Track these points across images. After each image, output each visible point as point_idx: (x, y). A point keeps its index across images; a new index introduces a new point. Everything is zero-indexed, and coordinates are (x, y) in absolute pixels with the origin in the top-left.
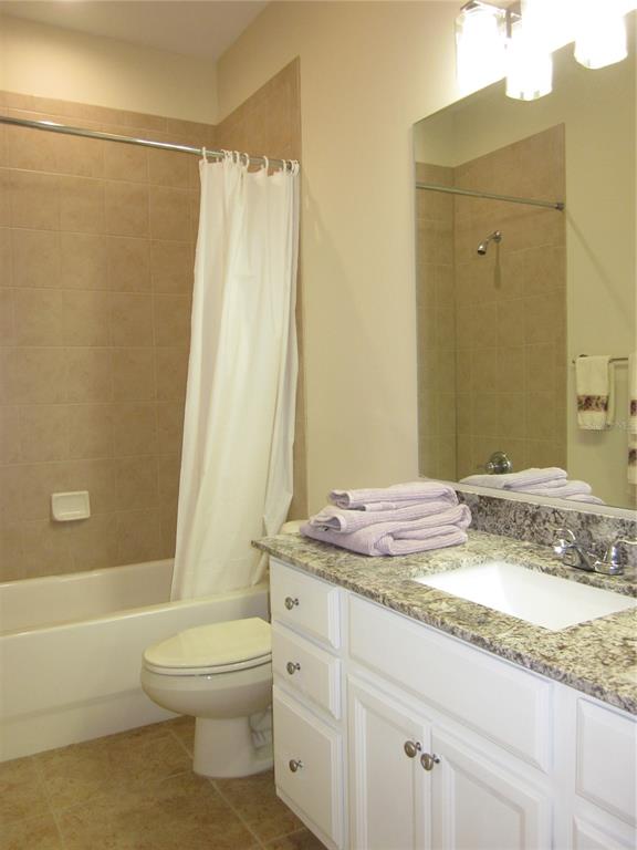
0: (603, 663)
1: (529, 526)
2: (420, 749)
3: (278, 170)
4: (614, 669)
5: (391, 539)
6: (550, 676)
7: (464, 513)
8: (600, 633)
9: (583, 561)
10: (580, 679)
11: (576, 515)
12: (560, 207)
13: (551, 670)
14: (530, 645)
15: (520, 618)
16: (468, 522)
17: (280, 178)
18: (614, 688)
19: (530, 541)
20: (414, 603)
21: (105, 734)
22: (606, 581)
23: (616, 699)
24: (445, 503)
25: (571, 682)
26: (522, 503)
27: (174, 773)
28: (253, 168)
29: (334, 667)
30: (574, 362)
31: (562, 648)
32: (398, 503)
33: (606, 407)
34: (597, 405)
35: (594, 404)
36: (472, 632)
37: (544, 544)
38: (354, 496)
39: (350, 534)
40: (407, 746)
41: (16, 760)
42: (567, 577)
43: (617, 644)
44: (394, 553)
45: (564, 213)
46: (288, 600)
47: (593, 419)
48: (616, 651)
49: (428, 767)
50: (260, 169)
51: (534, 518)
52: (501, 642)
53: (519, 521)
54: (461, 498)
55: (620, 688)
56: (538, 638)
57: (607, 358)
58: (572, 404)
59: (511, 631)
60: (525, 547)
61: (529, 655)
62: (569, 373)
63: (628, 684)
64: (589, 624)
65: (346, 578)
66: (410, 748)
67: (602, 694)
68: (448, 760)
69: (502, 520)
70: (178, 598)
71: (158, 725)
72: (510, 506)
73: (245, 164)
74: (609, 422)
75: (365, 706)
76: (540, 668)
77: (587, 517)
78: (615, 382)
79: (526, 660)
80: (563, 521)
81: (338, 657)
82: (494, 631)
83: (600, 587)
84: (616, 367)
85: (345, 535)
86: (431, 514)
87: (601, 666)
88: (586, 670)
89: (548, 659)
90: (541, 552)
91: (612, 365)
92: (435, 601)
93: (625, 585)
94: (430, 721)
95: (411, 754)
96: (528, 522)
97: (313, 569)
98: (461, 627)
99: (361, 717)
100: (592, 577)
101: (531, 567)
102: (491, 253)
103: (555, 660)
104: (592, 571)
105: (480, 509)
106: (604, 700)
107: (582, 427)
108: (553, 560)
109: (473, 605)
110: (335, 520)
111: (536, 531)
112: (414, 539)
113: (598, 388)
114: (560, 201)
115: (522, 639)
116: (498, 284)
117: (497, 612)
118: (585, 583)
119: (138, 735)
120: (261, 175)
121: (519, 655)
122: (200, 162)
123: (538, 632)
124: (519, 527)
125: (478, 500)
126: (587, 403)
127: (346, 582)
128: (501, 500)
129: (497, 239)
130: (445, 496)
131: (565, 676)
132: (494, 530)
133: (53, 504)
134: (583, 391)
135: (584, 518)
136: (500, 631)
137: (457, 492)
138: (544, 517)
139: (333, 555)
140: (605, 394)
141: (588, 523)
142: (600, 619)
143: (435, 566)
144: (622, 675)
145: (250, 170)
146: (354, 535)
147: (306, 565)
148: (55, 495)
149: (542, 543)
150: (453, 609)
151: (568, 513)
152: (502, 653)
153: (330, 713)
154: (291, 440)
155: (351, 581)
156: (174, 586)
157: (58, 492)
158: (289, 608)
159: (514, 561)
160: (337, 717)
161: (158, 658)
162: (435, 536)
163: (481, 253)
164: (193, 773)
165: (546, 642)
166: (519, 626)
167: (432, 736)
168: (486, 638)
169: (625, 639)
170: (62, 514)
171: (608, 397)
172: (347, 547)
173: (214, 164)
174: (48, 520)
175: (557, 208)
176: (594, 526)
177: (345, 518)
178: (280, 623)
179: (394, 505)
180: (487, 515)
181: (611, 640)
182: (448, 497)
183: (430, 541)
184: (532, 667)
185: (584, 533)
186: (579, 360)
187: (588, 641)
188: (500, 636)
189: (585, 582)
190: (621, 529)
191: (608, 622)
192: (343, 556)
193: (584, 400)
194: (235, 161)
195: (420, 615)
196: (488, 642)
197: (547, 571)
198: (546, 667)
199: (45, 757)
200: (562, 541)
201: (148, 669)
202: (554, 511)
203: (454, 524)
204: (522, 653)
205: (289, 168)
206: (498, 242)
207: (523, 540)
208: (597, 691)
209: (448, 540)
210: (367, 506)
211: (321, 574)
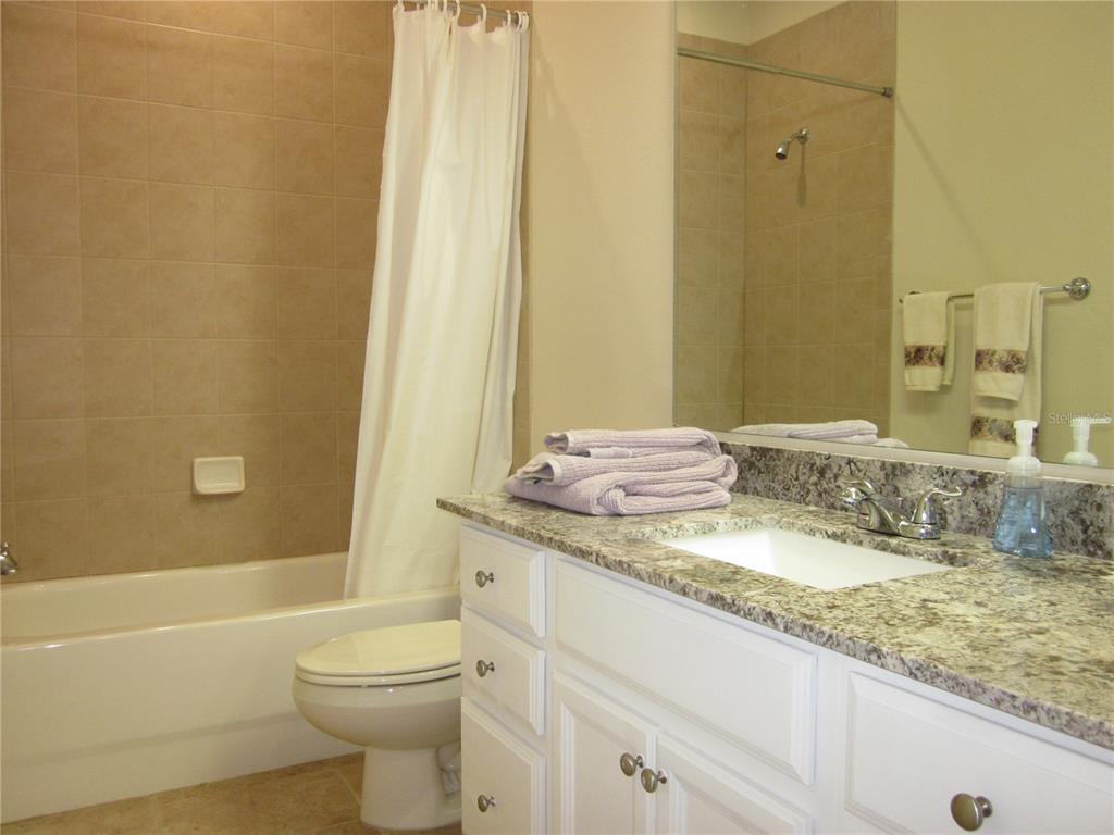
0: (887, 623)
1: (816, 484)
2: (641, 765)
3: (501, 26)
4: (901, 630)
5: (621, 493)
6: (810, 639)
7: (727, 467)
8: (892, 594)
9: (883, 521)
10: (850, 639)
11: (878, 465)
12: (888, 94)
13: (811, 630)
14: (788, 603)
15: (781, 576)
16: (732, 478)
17: (503, 35)
18: (896, 648)
19: (817, 504)
20: (636, 559)
21: (248, 773)
22: (913, 545)
23: (898, 663)
24: (702, 454)
25: (838, 645)
26: (806, 454)
27: (335, 823)
28: (467, 20)
29: (536, 661)
30: (901, 301)
31: (832, 607)
32: (638, 450)
33: (942, 362)
34: (930, 357)
35: (926, 357)
36: (709, 589)
37: (835, 508)
38: (575, 437)
39: (566, 486)
40: (624, 759)
41: (129, 800)
42: (860, 543)
43: (912, 605)
44: (625, 512)
45: (893, 101)
46: (479, 574)
47: (926, 377)
48: (909, 612)
49: (650, 788)
50: (476, 21)
51: (822, 472)
52: (747, 599)
53: (802, 478)
54: (725, 448)
55: (905, 649)
56: (801, 597)
57: (946, 295)
58: (897, 358)
59: (766, 589)
60: (809, 512)
61: (784, 613)
62: (895, 318)
63: (919, 645)
64: (879, 585)
65: (551, 535)
66: (627, 763)
67: (879, 657)
68: (678, 778)
69: (780, 478)
70: (353, 595)
71: (319, 764)
72: (791, 458)
73: (455, 13)
74: (947, 382)
75: (574, 712)
76: (798, 630)
77: (894, 466)
78: (956, 327)
79: (778, 620)
80: (861, 475)
81: (542, 649)
82: (740, 588)
83: (904, 554)
84: (958, 308)
85: (559, 487)
86: (681, 465)
87: (884, 627)
88: (861, 629)
89: (809, 617)
90: (828, 517)
91: (952, 304)
92: (667, 559)
93: (938, 550)
94: (657, 725)
95: (629, 772)
96: (814, 479)
97: (511, 527)
98: (694, 584)
99: (568, 727)
100: (894, 541)
101: (812, 532)
102: (794, 158)
103: (819, 618)
104: (894, 535)
105: (752, 465)
106: (883, 666)
107: (909, 388)
108: (844, 524)
109: (718, 564)
110: (547, 468)
111: (825, 491)
112: (655, 495)
113: (932, 337)
114: (887, 86)
115: (778, 598)
116: (802, 201)
117: (750, 571)
118: (884, 550)
119: (293, 774)
120: (477, 29)
121: (770, 615)
122: (395, 9)
123: (804, 591)
124: (803, 486)
125: (748, 451)
126: (917, 356)
127: (551, 539)
128: (778, 451)
129: (803, 139)
130: (702, 445)
131: (830, 636)
132: (770, 493)
133: (196, 469)
134: (912, 339)
135: (889, 469)
136: (749, 589)
137: (722, 444)
138: (835, 470)
139: (543, 514)
140: (942, 343)
141: (895, 475)
142: (896, 580)
143: (679, 528)
144: (912, 636)
145: (461, 23)
146: (572, 488)
147: (503, 523)
148: (198, 460)
149: (833, 506)
150: (689, 567)
151: (868, 463)
152: (748, 615)
153: (529, 726)
154: (511, 390)
155: (557, 538)
156: (347, 581)
157: (202, 456)
158: (481, 585)
159: (791, 526)
160: (540, 732)
161: (314, 663)
162: (684, 493)
163: (781, 157)
164: (360, 822)
165: (811, 601)
166: (777, 585)
167: (657, 745)
168: (728, 596)
169: (925, 600)
170: (206, 485)
171: (945, 348)
172: (561, 504)
173: (414, 12)
174: (189, 492)
175: (884, 94)
176: (903, 479)
177: (560, 464)
178: (470, 609)
179: (630, 452)
180: (760, 472)
181: (904, 602)
182: (709, 448)
183: (677, 499)
184: (786, 630)
185: (889, 488)
186: (907, 298)
187: (871, 602)
188: (747, 594)
189: (884, 548)
190: (939, 481)
191: (906, 583)
192: (555, 515)
193: (913, 351)
194: (441, 8)
195: (643, 573)
196: (729, 600)
197: (834, 536)
198: (805, 626)
199: (167, 797)
200: (853, 490)
201: (303, 679)
202: (850, 461)
203: (713, 480)
204: (774, 611)
205: (516, 21)
206: (803, 143)
207: (807, 504)
208: (874, 654)
209: (702, 500)
210: (591, 450)
211: (519, 532)
